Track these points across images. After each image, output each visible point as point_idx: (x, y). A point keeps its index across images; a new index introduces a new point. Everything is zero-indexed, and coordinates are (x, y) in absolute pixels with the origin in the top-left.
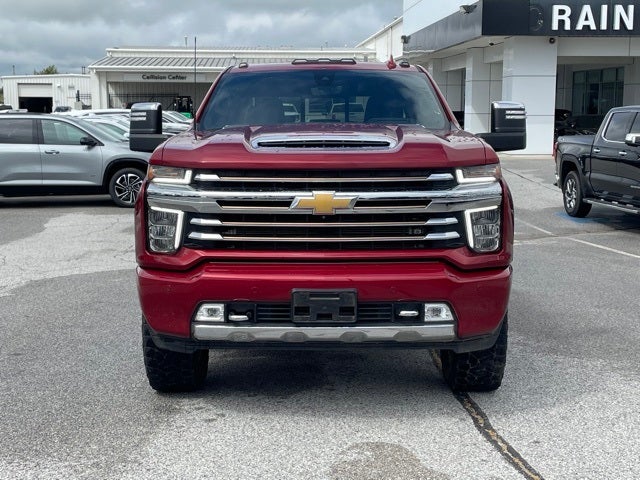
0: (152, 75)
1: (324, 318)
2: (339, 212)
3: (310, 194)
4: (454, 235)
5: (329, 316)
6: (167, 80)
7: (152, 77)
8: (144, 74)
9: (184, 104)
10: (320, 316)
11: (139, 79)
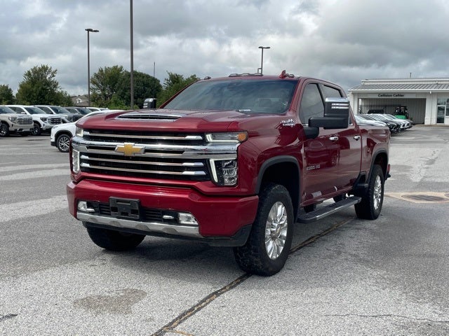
0: (384, 94)
1: (124, 215)
2: (136, 155)
3: (123, 144)
4: (203, 173)
5: (127, 214)
6: (393, 97)
7: (384, 95)
8: (379, 94)
9: (402, 111)
10: (123, 214)
11: (376, 97)
